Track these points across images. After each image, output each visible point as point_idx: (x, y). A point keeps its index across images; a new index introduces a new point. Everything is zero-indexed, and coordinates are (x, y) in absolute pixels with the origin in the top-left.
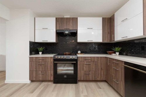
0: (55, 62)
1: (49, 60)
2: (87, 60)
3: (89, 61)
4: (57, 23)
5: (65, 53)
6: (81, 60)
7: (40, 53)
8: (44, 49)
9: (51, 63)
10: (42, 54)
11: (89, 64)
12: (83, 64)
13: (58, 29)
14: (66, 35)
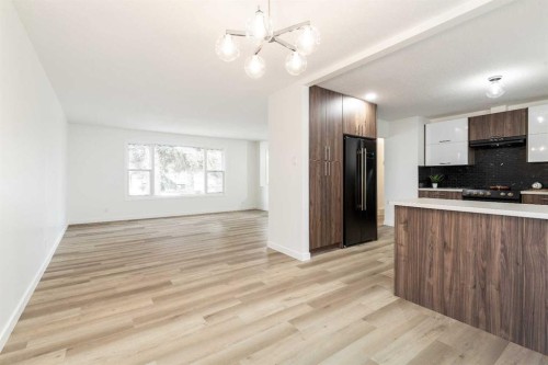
4: (472, 127)
6: (531, 201)
7: (435, 185)
8: (441, 178)
10: (438, 187)
13: (473, 139)
14: (496, 147)
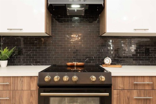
0: (42, 94)
1: (25, 88)
2: (141, 88)
3: (147, 88)
5: (69, 64)
6: (121, 86)
8: (13, 53)
9: (31, 95)
10: (8, 65)
11: (147, 99)
12: (128, 99)
